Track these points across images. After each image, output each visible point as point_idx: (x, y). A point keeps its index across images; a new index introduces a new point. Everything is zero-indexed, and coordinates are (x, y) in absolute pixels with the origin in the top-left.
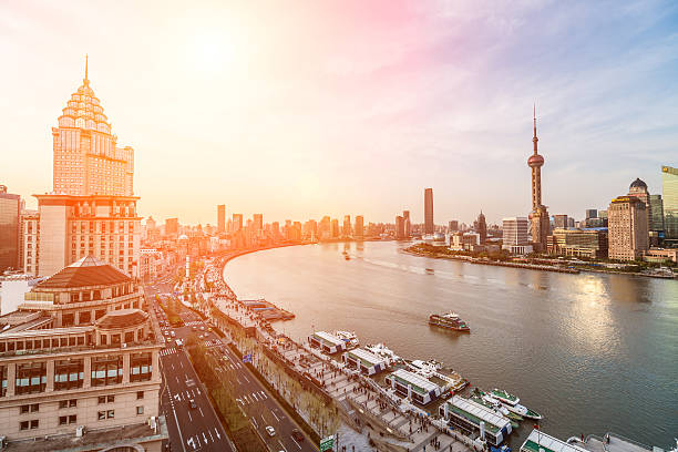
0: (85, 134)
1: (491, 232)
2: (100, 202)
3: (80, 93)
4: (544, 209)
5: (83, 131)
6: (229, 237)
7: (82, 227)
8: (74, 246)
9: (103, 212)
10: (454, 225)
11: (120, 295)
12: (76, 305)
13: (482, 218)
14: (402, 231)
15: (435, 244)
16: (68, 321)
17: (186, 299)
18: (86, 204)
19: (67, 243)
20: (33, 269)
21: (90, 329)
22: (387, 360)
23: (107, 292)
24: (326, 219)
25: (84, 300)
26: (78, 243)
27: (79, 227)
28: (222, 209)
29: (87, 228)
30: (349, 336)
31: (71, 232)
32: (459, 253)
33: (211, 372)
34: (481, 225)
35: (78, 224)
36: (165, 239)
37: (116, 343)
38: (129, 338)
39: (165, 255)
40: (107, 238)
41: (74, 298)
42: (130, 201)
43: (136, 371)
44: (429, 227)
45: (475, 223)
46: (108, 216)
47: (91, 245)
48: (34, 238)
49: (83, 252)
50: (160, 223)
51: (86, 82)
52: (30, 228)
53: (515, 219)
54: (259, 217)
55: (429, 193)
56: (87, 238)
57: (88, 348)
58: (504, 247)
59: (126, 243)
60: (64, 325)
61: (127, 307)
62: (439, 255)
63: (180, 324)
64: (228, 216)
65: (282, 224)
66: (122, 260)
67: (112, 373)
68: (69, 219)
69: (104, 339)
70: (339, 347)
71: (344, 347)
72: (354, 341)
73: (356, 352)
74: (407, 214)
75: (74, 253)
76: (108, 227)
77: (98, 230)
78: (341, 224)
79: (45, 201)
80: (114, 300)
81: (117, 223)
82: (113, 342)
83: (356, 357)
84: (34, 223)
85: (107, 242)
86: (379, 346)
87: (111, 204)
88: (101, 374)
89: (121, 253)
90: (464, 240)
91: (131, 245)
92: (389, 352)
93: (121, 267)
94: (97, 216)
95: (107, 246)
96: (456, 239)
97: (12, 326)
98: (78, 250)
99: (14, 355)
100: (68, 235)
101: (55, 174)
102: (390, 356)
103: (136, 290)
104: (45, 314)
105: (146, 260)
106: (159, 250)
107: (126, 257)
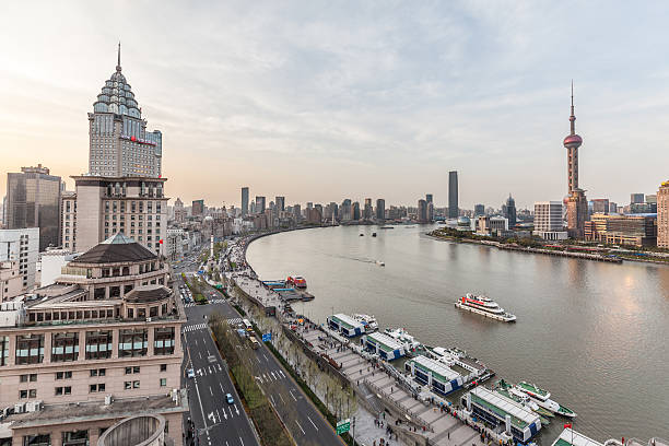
0: (118, 118)
1: (520, 217)
2: (130, 184)
3: (113, 80)
4: (582, 193)
5: (116, 116)
6: (252, 219)
7: (115, 207)
8: (107, 224)
9: (133, 192)
10: (480, 209)
11: (147, 271)
12: (107, 280)
13: (511, 202)
14: (424, 215)
15: (459, 229)
16: (99, 294)
17: (210, 278)
18: (118, 185)
19: (101, 221)
20: (71, 245)
21: (118, 302)
22: (407, 345)
23: (134, 269)
24: (347, 202)
25: (114, 276)
26: (111, 222)
27: (111, 207)
28: (245, 191)
29: (119, 207)
30: (368, 319)
31: (104, 211)
32: (485, 238)
33: (232, 349)
34: (510, 209)
35: (110, 204)
36: (192, 219)
37: (141, 316)
38: (154, 313)
39: (191, 235)
40: (137, 217)
41: (105, 273)
42: (158, 182)
43: (160, 344)
44: (453, 211)
45: (503, 207)
46: (137, 196)
47: (122, 224)
48: (71, 216)
49: (115, 231)
50: (188, 204)
51: (119, 69)
52: (68, 207)
53: (548, 203)
54: (281, 200)
55: (453, 176)
56: (118, 217)
57: (117, 320)
58: (535, 232)
59: (154, 222)
60: (95, 298)
61: (153, 283)
62: (464, 240)
63: (203, 302)
64: (252, 199)
65: (303, 207)
66: (149, 239)
67: (138, 345)
68: (102, 199)
69: (131, 312)
70: (358, 330)
71: (363, 331)
72: (373, 324)
73: (376, 336)
74: (430, 197)
75: (106, 230)
76: (137, 206)
77: (129, 210)
78: (362, 207)
79: (82, 182)
80: (141, 276)
81: (145, 203)
82: (139, 316)
83: (375, 341)
84: (72, 202)
85: (137, 221)
86: (398, 331)
87: (140, 184)
88: (127, 346)
89: (150, 231)
90: (491, 224)
91: (158, 224)
92: (409, 337)
93: (149, 245)
94: (128, 196)
95: (136, 225)
96: (483, 224)
97: (50, 298)
98: (111, 228)
99: (50, 325)
100: (101, 213)
101: (91, 157)
102: (410, 342)
103: (161, 267)
104: (79, 287)
105: (174, 240)
106: (186, 230)
107: (154, 236)
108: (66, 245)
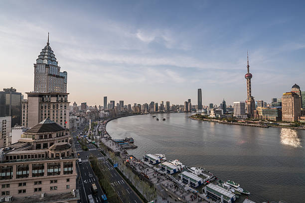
0: (47, 66)
1: (228, 109)
2: (52, 96)
3: (45, 49)
4: (252, 98)
5: (46, 65)
6: (108, 111)
7: (45, 107)
8: (42, 115)
9: (54, 100)
10: (211, 106)
11: (60, 136)
12: (42, 140)
13: (224, 102)
14: (187, 109)
15: (202, 114)
16: (38, 147)
17: (89, 138)
18: (47, 96)
19: (39, 112)
20: (25, 124)
21: (47, 150)
22: (179, 167)
23: (54, 135)
24: (152, 103)
25: (45, 138)
26: (44, 113)
28: (105, 98)
29: (47, 107)
30: (162, 156)
31: (41, 108)
32: (214, 118)
33: (100, 171)
34: (224, 105)
35: (43, 105)
36: (81, 112)
38: (63, 156)
39: (81, 119)
40: (55, 111)
41: (41, 137)
42: (66, 95)
43: (66, 169)
44: (200, 106)
45: (221, 104)
46: (55, 101)
47: (49, 114)
48: (26, 111)
49: (45, 117)
50: (79, 105)
51: (48, 44)
52: (24, 107)
53: (239, 103)
54: (122, 102)
55: (200, 91)
56: (47, 111)
57: (46, 160)
58: (234, 115)
59: (63, 113)
60: (36, 149)
61: (63, 141)
62: (204, 119)
63: (86, 150)
64: (108, 102)
65: (132, 106)
66: (61, 121)
67: (56, 170)
68: (40, 103)
69: (52, 155)
70: (157, 161)
71: (159, 161)
72: (164, 158)
73: (165, 163)
74: (190, 100)
75: (42, 117)
76: (56, 106)
77: (52, 108)
78: (159, 105)
79: (30, 95)
80: (58, 138)
81: (59, 105)
82: (57, 156)
83: (165, 166)
84: (26, 105)
85: (55, 113)
86: (175, 161)
87: (57, 96)
88: (51, 170)
89: (61, 118)
90: (216, 112)
91: (65, 114)
92: (179, 163)
93: (61, 124)
94: (51, 101)
95: (55, 115)
96: (212, 112)
97: (15, 149)
98: (44, 116)
99: (16, 161)
100: (39, 110)
101: (35, 84)
102: (180, 165)
103: (67, 134)
104: (29, 144)
105: (72, 121)
106: (78, 117)
107: (63, 120)
108: (24, 124)
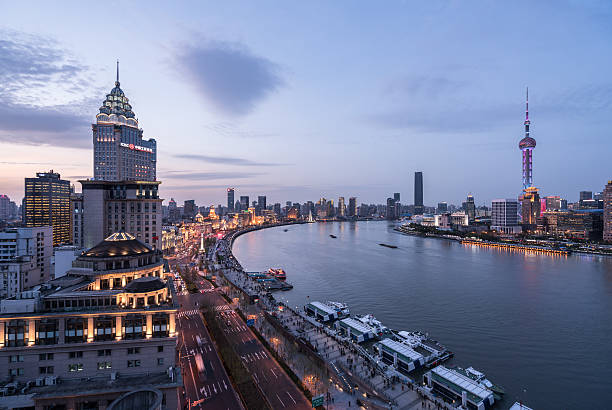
0: (118, 129)
2: (129, 187)
3: (113, 94)
5: (116, 127)
7: (117, 208)
8: (110, 223)
9: (132, 194)
10: (442, 207)
11: (145, 265)
13: (471, 199)
14: (392, 212)
15: (424, 224)
16: (105, 285)
17: (201, 269)
18: (118, 188)
19: (105, 220)
20: (79, 242)
22: (374, 330)
23: (134, 262)
25: (116, 269)
26: (113, 221)
27: (113, 207)
28: (231, 194)
29: (120, 207)
30: (340, 306)
31: (107, 211)
32: (447, 233)
33: (221, 333)
34: (469, 205)
35: (113, 205)
36: (184, 217)
38: (151, 302)
40: (135, 216)
41: (109, 266)
42: (154, 185)
43: (157, 328)
44: (419, 207)
45: (463, 204)
47: (123, 222)
48: (79, 216)
49: (117, 229)
50: (180, 204)
51: (118, 84)
52: (76, 208)
53: (504, 201)
54: (263, 199)
55: (419, 177)
56: (120, 216)
58: (492, 227)
59: (151, 221)
60: (102, 288)
61: (151, 275)
62: (428, 234)
63: (195, 291)
64: (237, 199)
65: (283, 206)
66: (147, 235)
67: (138, 329)
68: (105, 201)
70: (331, 316)
71: (336, 317)
72: (345, 311)
73: (347, 321)
74: (397, 196)
75: (110, 228)
76: (136, 207)
77: (129, 210)
78: (336, 205)
79: (86, 185)
80: (140, 269)
81: (143, 204)
82: (139, 304)
83: (346, 326)
84: (79, 204)
85: (135, 221)
86: (368, 316)
87: (138, 188)
88: (129, 330)
89: (147, 229)
91: (154, 223)
92: (377, 322)
93: (147, 241)
94: (128, 197)
96: (445, 220)
97: (63, 288)
98: (113, 226)
99: (64, 311)
100: (105, 213)
101: (95, 163)
102: (378, 326)
103: (158, 261)
104: (87, 279)
106: (179, 227)
107: (151, 233)
108: (76, 242)
